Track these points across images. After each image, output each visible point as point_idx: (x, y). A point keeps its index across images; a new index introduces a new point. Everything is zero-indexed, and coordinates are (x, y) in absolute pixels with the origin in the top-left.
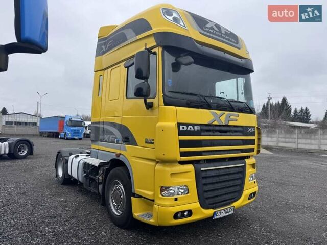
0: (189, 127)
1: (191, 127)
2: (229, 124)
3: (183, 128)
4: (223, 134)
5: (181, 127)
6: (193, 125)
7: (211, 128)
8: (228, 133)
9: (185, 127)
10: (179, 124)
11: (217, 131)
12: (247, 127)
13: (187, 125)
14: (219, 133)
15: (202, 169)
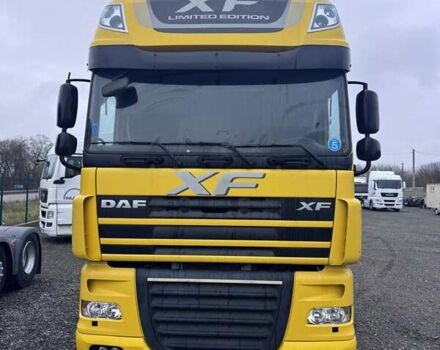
0: (121, 202)
1: (126, 202)
2: (229, 195)
3: (108, 204)
4: (209, 215)
5: (104, 202)
6: (131, 198)
7: (175, 203)
8: (229, 214)
9: (113, 203)
10: (100, 198)
11: (194, 208)
12: (297, 201)
13: (117, 198)
14: (200, 213)
15: (149, 279)
